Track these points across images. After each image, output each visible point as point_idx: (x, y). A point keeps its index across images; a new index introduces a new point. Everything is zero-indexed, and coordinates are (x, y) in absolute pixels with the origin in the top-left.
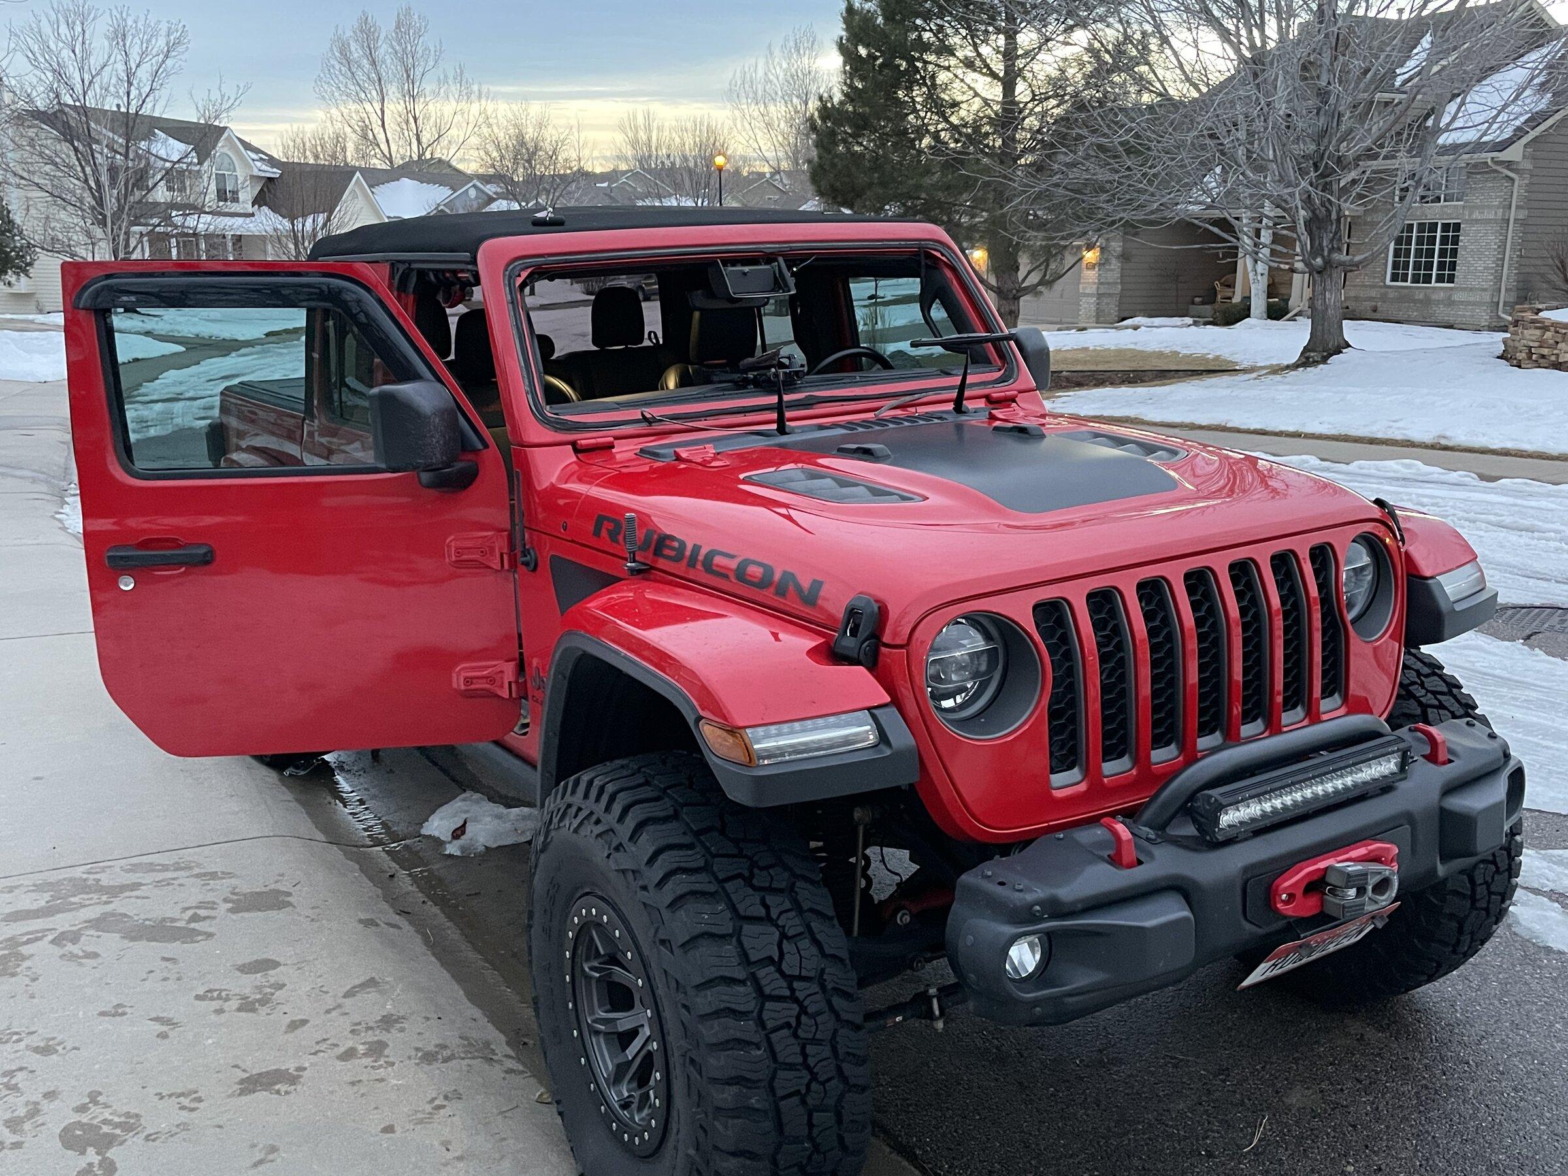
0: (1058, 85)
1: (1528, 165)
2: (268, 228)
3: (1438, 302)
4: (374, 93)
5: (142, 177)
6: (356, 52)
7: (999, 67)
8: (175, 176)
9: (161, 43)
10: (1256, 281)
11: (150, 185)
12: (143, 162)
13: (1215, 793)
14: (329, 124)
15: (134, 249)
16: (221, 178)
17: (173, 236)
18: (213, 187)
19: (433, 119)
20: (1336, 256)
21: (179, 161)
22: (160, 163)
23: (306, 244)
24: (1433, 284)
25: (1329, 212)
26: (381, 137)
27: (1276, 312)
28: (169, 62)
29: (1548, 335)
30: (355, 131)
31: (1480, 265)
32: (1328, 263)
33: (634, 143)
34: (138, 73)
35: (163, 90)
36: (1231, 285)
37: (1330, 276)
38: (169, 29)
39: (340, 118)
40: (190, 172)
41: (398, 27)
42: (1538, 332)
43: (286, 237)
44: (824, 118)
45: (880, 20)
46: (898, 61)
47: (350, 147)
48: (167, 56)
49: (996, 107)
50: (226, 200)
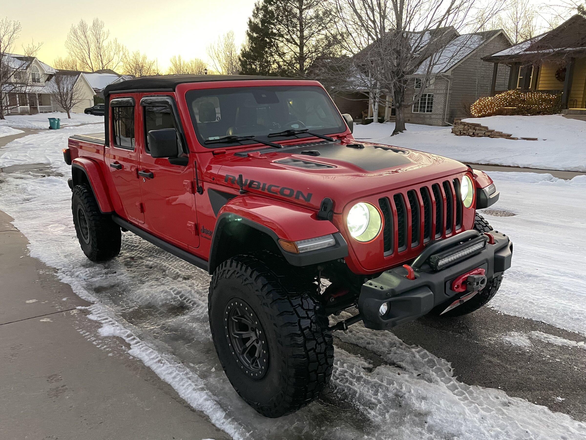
0: (316, 47)
1: (452, 77)
2: (51, 91)
3: (427, 118)
4: (86, 47)
5: (6, 74)
6: (79, 33)
7: (298, 42)
8: (18, 74)
9: (12, 28)
10: (375, 111)
11: (9, 76)
12: (6, 69)
13: (436, 255)
14: (70, 57)
15: (4, 98)
16: (33, 75)
17: (17, 94)
18: (31, 77)
19: (107, 56)
20: (403, 103)
21: (18, 69)
22: (12, 69)
23: (64, 96)
24: (426, 113)
25: (400, 89)
26: (89, 62)
27: (381, 121)
28: (15, 35)
29: (466, 127)
30: (80, 60)
31: (439, 107)
32: (400, 105)
33: (175, 65)
34: (4, 38)
35: (13, 44)
36: (367, 113)
37: (401, 109)
38: (14, 23)
39: (74, 55)
40: (23, 72)
41: (94, 25)
42: (463, 126)
43: (58, 94)
44: (243, 57)
45: (260, 25)
46: (266, 39)
47: (78, 65)
48: (14, 33)
49: (298, 55)
50: (35, 82)
